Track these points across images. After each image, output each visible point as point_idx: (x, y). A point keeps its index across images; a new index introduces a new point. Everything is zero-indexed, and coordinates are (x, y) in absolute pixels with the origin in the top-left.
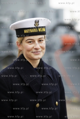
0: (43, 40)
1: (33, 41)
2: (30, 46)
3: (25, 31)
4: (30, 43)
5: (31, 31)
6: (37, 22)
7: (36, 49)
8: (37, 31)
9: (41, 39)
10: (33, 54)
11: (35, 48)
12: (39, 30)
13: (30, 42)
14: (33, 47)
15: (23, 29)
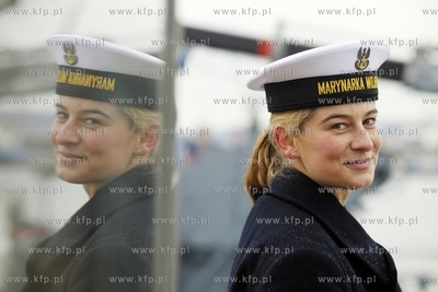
1: (347, 124)
4: (336, 130)
6: (364, 55)
10: (348, 170)
12: (369, 83)
14: (350, 145)
15: (314, 82)
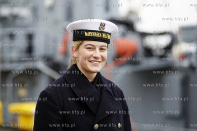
0: (104, 50)
1: (93, 48)
2: (89, 53)
3: (86, 34)
5: (94, 35)
6: (103, 25)
7: (95, 58)
8: (101, 36)
9: (103, 48)
11: (94, 56)
12: (104, 35)
13: (90, 48)
14: (92, 55)
